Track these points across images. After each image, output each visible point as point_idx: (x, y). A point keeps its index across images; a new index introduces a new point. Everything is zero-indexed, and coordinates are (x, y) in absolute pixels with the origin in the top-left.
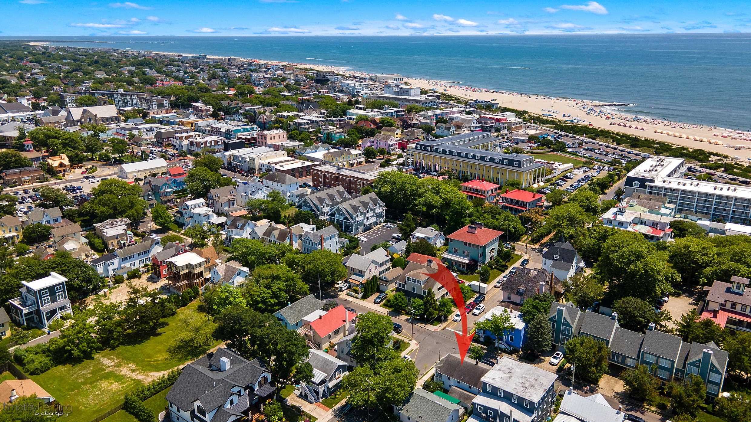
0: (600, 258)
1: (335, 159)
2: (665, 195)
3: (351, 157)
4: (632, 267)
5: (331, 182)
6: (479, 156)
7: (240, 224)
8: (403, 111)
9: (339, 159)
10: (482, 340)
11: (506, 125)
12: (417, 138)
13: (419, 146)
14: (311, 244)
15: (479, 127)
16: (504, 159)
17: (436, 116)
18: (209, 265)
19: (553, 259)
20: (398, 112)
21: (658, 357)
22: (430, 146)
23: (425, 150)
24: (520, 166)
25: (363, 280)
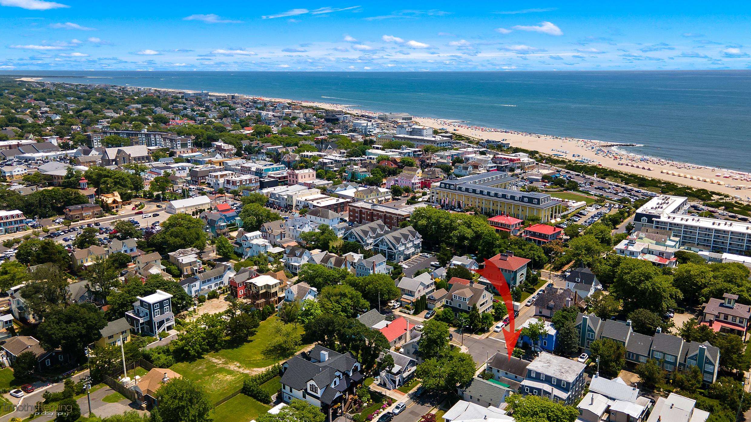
1: (365, 197)
2: (670, 229)
3: (380, 194)
4: (642, 285)
5: (367, 217)
6: (500, 194)
7: (298, 253)
8: (420, 151)
9: (369, 196)
10: (521, 345)
11: (520, 165)
12: (438, 177)
13: (443, 185)
14: (364, 269)
15: (495, 167)
16: (523, 197)
17: (452, 156)
18: (282, 285)
19: (575, 282)
20: (415, 152)
21: (665, 354)
22: (453, 185)
23: (449, 188)
24: (538, 203)
25: (413, 299)
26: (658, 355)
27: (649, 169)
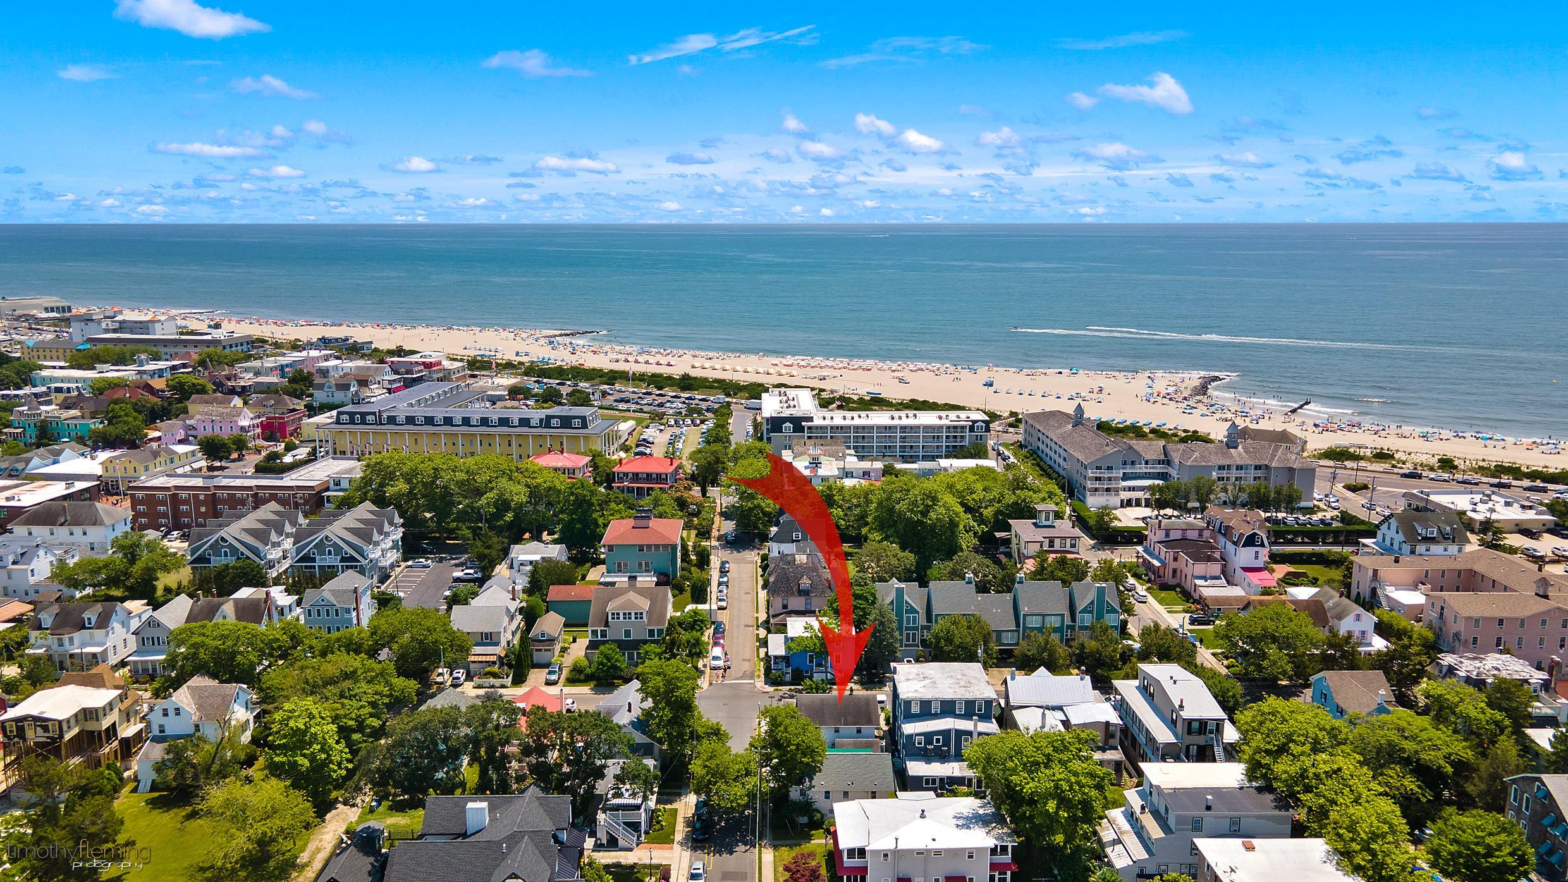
0: (870, 519)
1: (141, 469)
2: (831, 437)
3: (176, 460)
5: (197, 509)
6: (495, 418)
7: (91, 615)
8: (184, 366)
9: (151, 467)
10: (788, 678)
11: (441, 375)
12: (294, 410)
13: (345, 417)
15: (399, 380)
16: (549, 418)
17: (282, 367)
18: (127, 703)
19: (793, 541)
20: (174, 368)
21: (1044, 616)
22: (374, 413)
23: (364, 422)
24: (584, 426)
25: (500, 650)
26: (1034, 622)
27: (669, 365)
